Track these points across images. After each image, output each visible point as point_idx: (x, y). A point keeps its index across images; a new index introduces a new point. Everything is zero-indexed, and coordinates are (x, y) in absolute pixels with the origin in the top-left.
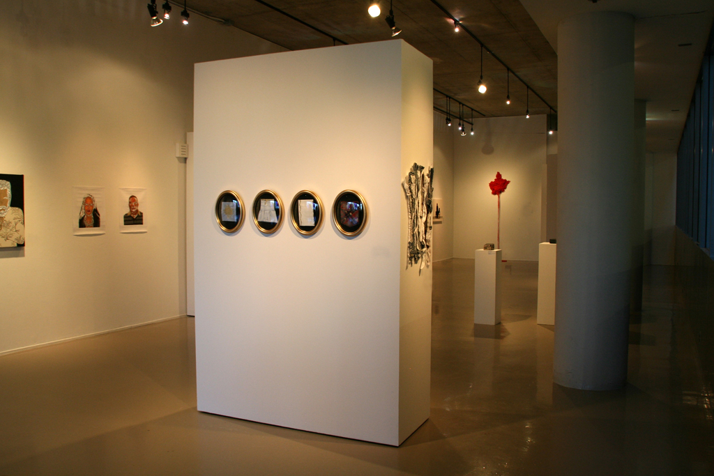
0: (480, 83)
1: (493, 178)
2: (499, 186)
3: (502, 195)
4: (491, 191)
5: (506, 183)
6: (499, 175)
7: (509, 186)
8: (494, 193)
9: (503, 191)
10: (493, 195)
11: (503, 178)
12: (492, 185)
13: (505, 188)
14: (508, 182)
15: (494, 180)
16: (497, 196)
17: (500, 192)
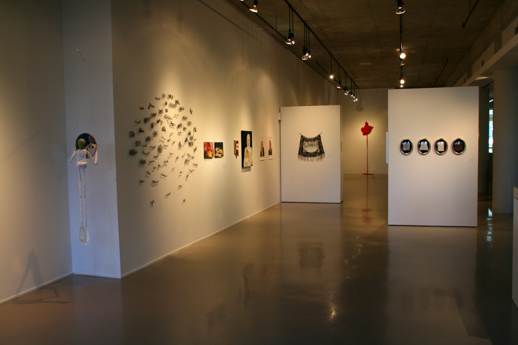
0: (400, 79)
1: (363, 126)
2: (367, 130)
3: (369, 135)
4: (362, 133)
5: (371, 128)
6: (367, 124)
7: (373, 130)
8: (364, 134)
9: (370, 133)
10: (363, 136)
11: (370, 125)
12: (363, 130)
13: (371, 131)
14: (372, 128)
15: (363, 127)
16: (366, 136)
17: (368, 134)
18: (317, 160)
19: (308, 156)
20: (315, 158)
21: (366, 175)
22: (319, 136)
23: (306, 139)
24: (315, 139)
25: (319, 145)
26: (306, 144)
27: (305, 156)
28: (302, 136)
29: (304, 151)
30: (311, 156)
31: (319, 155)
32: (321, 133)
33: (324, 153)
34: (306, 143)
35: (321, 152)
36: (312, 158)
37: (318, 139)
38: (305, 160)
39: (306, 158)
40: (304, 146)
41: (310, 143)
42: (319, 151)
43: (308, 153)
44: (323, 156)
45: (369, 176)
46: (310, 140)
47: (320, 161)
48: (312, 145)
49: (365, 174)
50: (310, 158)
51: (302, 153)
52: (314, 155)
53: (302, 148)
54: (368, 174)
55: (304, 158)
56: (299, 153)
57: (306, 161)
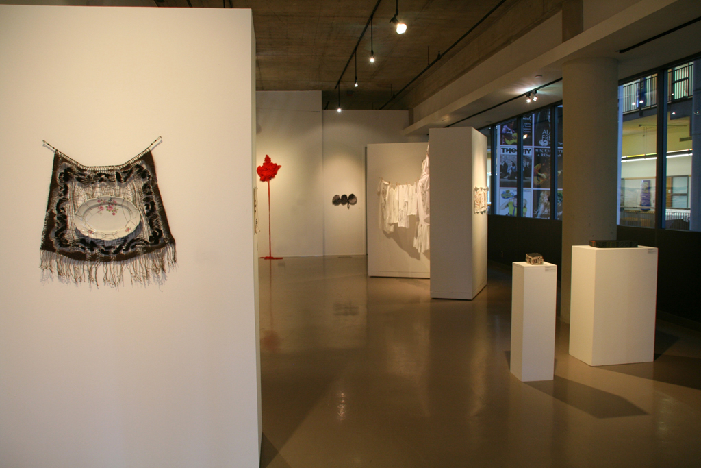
1: (261, 163)
2: (268, 171)
3: (272, 181)
4: (259, 177)
5: (276, 168)
6: (268, 159)
7: (279, 171)
8: (263, 180)
9: (273, 177)
10: (261, 182)
11: (273, 161)
12: (260, 170)
13: (276, 174)
14: (279, 167)
15: (261, 165)
16: (266, 183)
17: (270, 179)
18: (136, 278)
19: (94, 259)
20: (128, 269)
21: (268, 261)
22: (147, 157)
23: (82, 170)
24: (125, 174)
25: (148, 201)
26: (81, 200)
27: (80, 257)
28: (58, 159)
29: (70, 235)
30: (106, 260)
31: (148, 251)
32: (158, 141)
33: (172, 241)
34: (80, 194)
35: (155, 237)
36: (114, 267)
37: (143, 174)
38: (77, 279)
39: (86, 266)
40: (69, 206)
41: (99, 191)
42: (146, 233)
43: (92, 244)
44: (167, 258)
45: (273, 261)
46: (100, 177)
47: (153, 284)
48: (111, 204)
49: (266, 258)
50: (101, 269)
51: (63, 243)
52: (123, 251)
53: (63, 219)
54: (271, 258)
55: (71, 267)
56: (47, 246)
57: (85, 284)
